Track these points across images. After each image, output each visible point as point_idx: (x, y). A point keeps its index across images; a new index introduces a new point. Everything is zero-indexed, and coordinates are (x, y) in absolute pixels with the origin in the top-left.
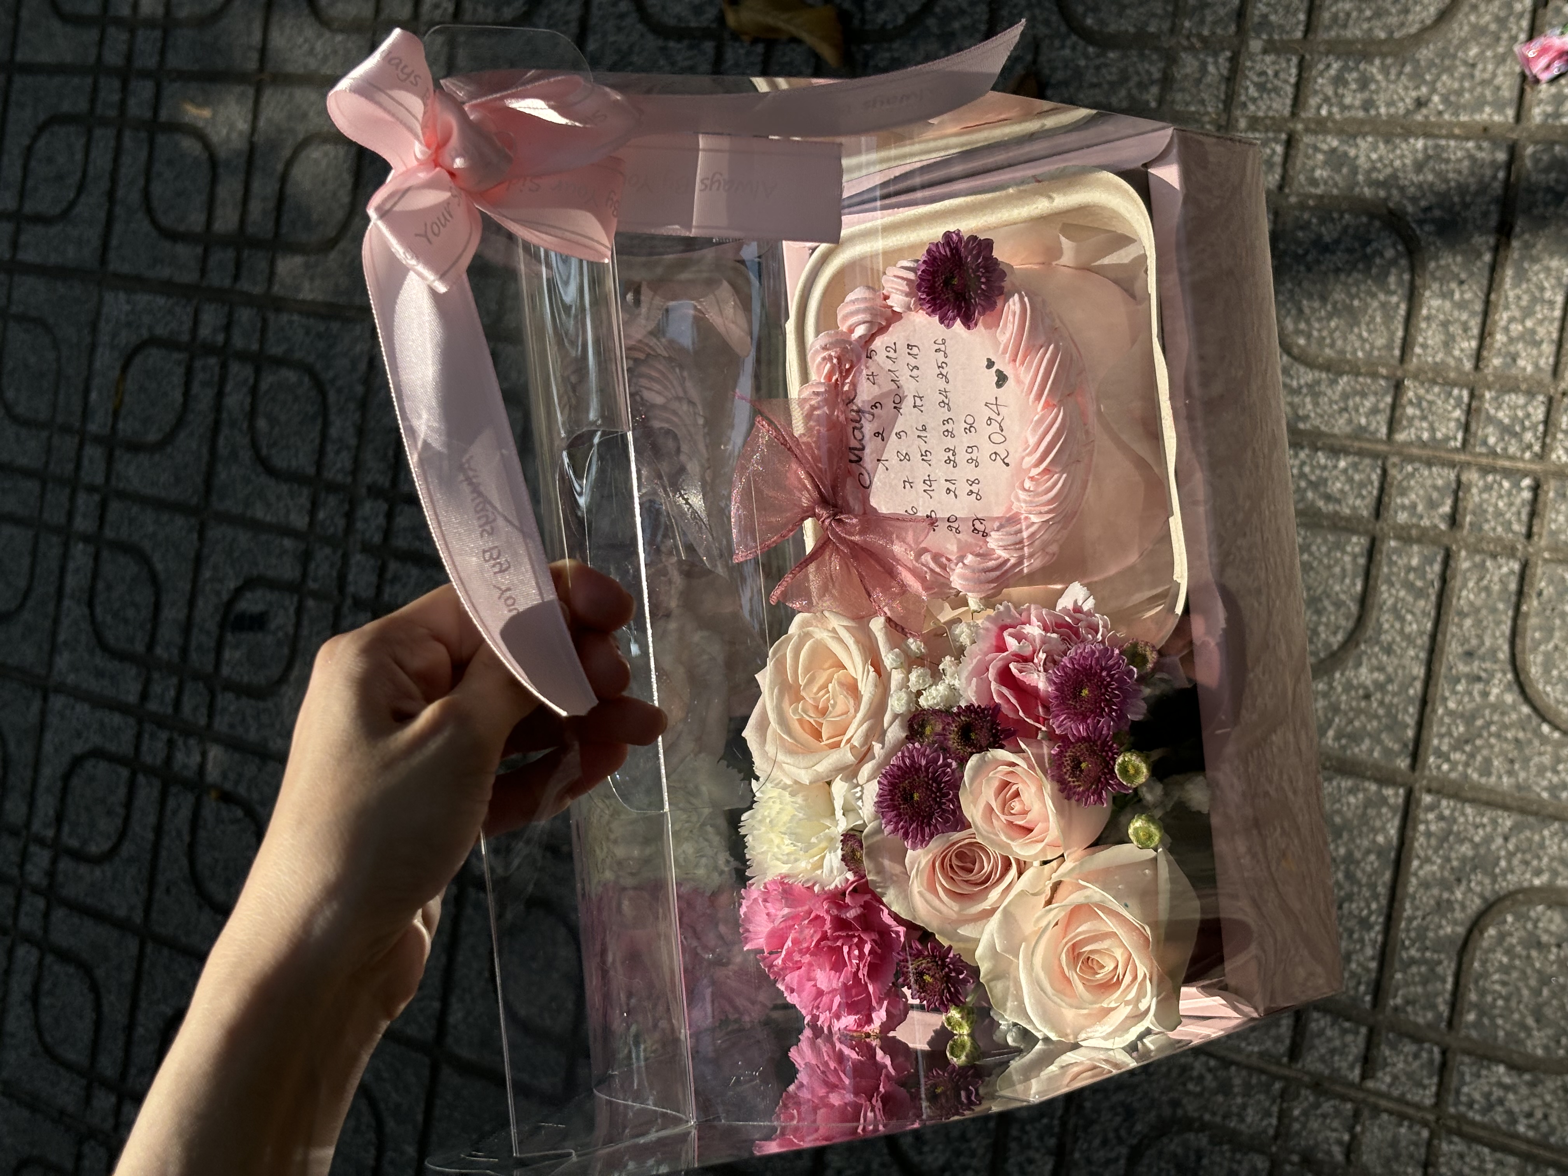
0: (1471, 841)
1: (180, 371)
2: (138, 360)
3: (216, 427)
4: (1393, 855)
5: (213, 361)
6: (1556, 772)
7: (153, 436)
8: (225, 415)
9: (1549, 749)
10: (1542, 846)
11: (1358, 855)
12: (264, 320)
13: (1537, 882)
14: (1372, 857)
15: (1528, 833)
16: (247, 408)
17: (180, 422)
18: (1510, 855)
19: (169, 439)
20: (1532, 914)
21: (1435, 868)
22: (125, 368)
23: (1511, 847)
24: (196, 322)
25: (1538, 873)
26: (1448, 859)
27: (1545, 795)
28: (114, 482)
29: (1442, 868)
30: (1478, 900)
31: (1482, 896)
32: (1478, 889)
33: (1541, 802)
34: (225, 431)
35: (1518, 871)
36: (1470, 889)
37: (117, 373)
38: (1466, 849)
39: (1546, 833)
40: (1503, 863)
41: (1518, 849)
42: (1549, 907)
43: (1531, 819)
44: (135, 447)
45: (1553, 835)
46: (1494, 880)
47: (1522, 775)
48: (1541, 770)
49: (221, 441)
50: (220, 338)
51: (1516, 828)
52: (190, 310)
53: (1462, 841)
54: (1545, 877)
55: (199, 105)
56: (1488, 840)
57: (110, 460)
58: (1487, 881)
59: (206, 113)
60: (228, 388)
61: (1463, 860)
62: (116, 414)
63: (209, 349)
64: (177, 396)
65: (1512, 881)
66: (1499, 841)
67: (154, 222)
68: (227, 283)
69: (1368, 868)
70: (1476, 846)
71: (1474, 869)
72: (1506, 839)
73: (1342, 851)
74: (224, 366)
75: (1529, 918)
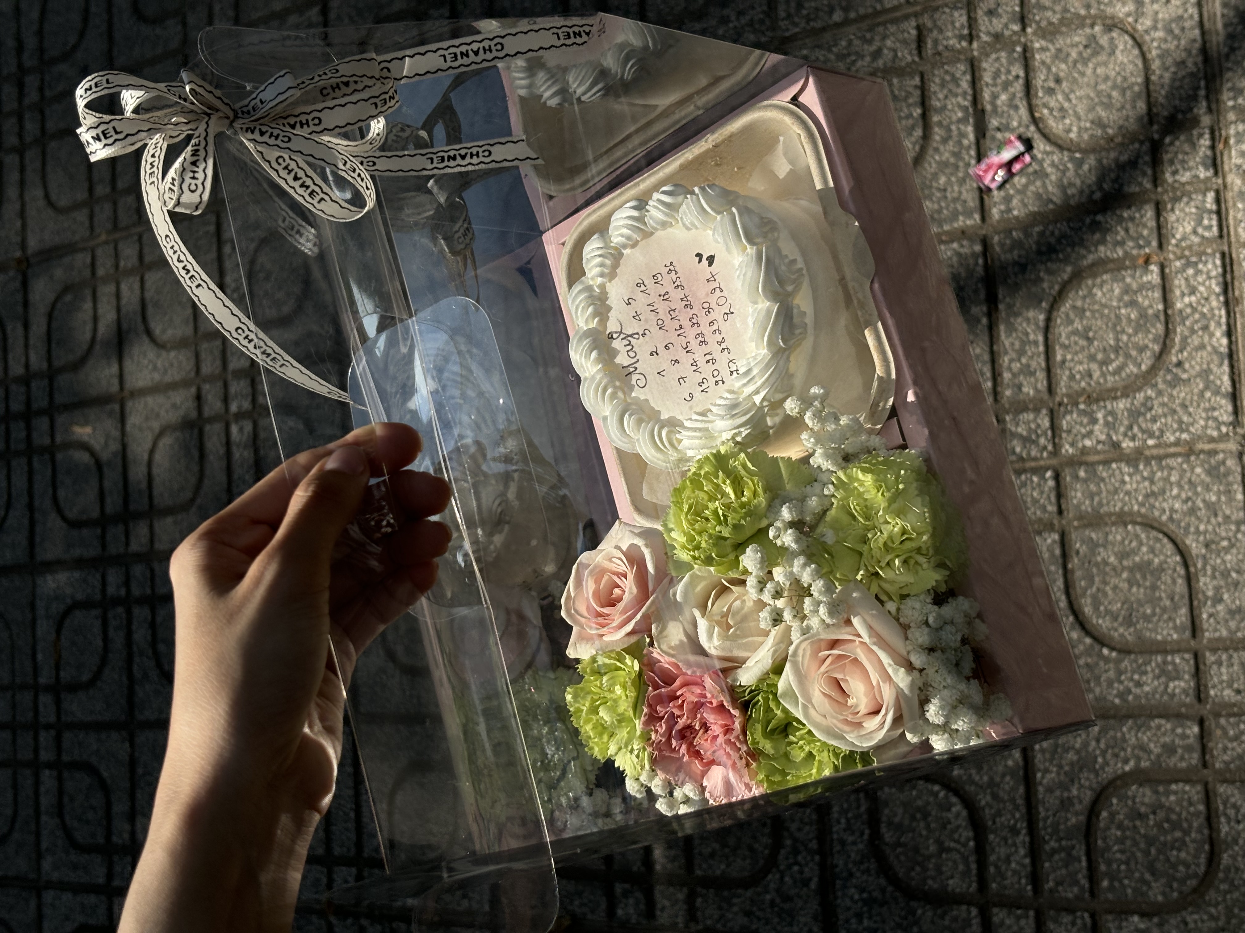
0: (1073, 748)
1: (98, 623)
2: (67, 622)
3: (130, 660)
4: (1021, 773)
5: (120, 610)
6: (1121, 682)
7: (85, 677)
8: (135, 648)
9: (1111, 665)
10: (1124, 740)
11: (998, 779)
12: (152, 571)
13: (1127, 768)
14: (1008, 778)
15: (1112, 733)
16: (149, 638)
17: (104, 661)
18: (1104, 753)
19: (97, 675)
20: (1130, 793)
21: (1053, 775)
22: (58, 632)
23: (1102, 745)
24: (104, 584)
25: (1126, 761)
26: (1060, 767)
27: (1117, 701)
28: (63, 718)
29: (1058, 774)
30: (1089, 793)
31: (1091, 789)
32: (1087, 784)
33: (1115, 706)
34: (137, 659)
35: (1112, 763)
36: (1081, 786)
37: (54, 635)
38: (1071, 756)
39: (1125, 729)
40: (1100, 760)
41: (1108, 747)
42: (1141, 785)
43: (1112, 722)
44: (74, 688)
45: (1130, 729)
46: (1097, 775)
47: (1097, 690)
48: (1110, 684)
49: (135, 668)
50: (123, 592)
51: (1104, 731)
52: (98, 576)
53: (1067, 751)
54: (1132, 763)
55: (82, 425)
56: (1086, 745)
57: (58, 703)
58: (1092, 776)
59: (88, 430)
60: (134, 627)
61: (1072, 764)
62: (57, 667)
63: (116, 602)
64: (99, 643)
65: (1108, 773)
66: (1093, 743)
67: (64, 518)
68: (122, 550)
69: (1007, 787)
70: (1078, 752)
71: (1081, 769)
72: (1098, 741)
73: (985, 778)
74: (129, 612)
75: (1128, 797)
